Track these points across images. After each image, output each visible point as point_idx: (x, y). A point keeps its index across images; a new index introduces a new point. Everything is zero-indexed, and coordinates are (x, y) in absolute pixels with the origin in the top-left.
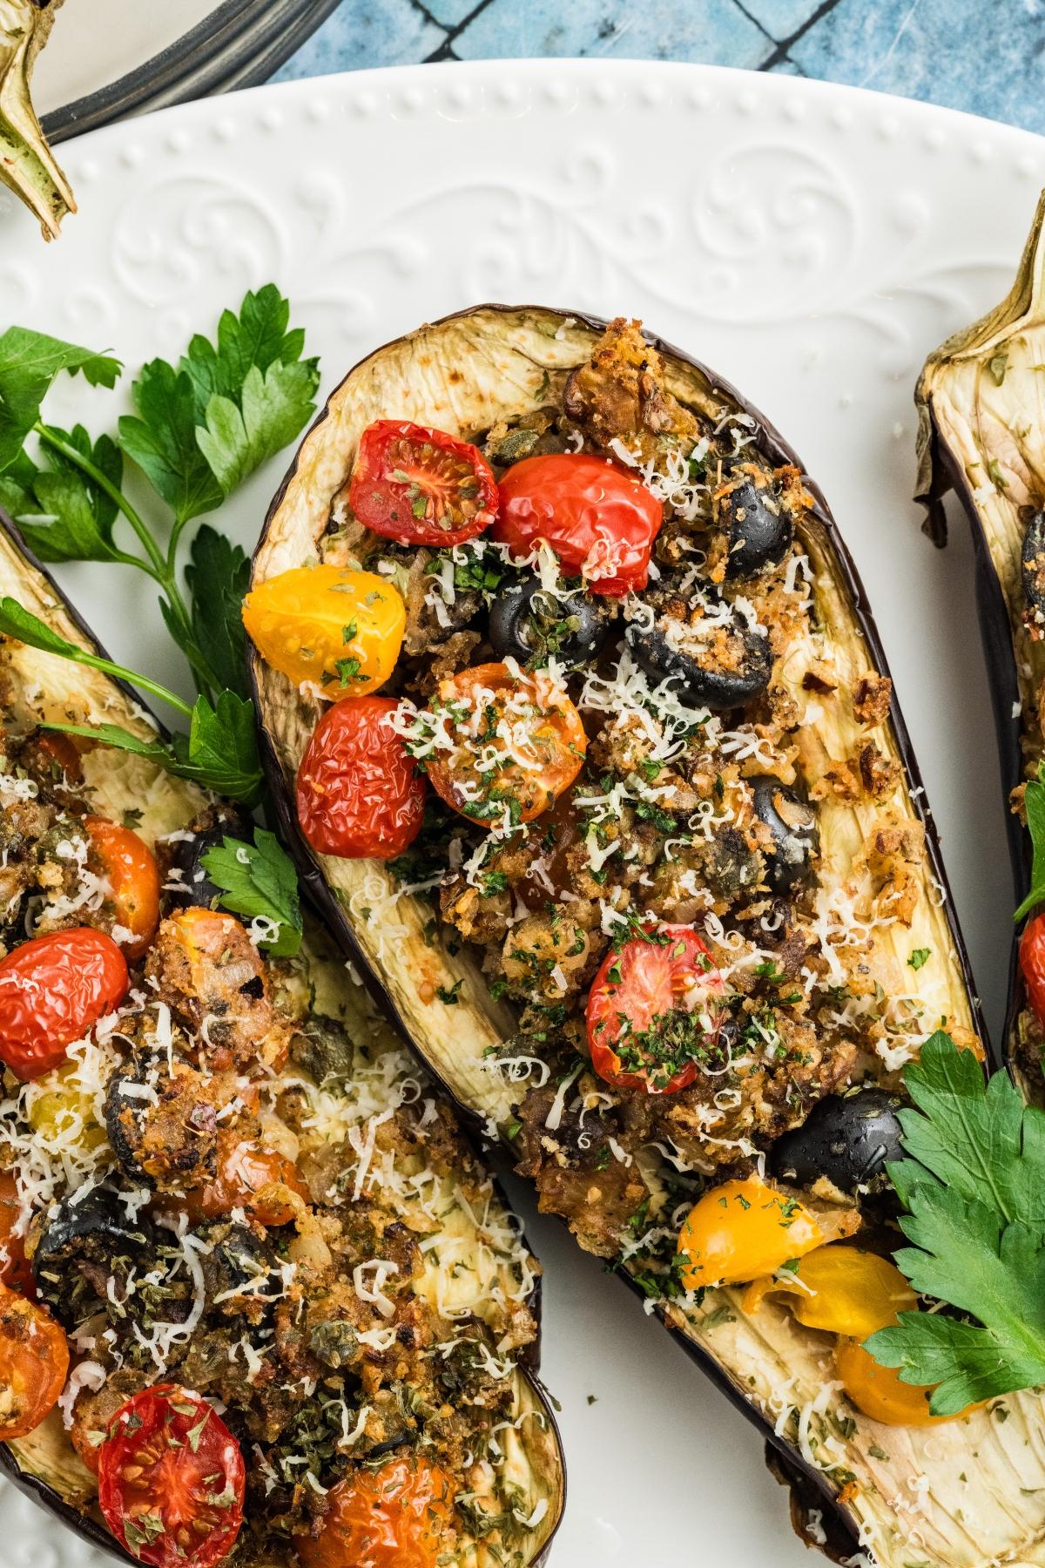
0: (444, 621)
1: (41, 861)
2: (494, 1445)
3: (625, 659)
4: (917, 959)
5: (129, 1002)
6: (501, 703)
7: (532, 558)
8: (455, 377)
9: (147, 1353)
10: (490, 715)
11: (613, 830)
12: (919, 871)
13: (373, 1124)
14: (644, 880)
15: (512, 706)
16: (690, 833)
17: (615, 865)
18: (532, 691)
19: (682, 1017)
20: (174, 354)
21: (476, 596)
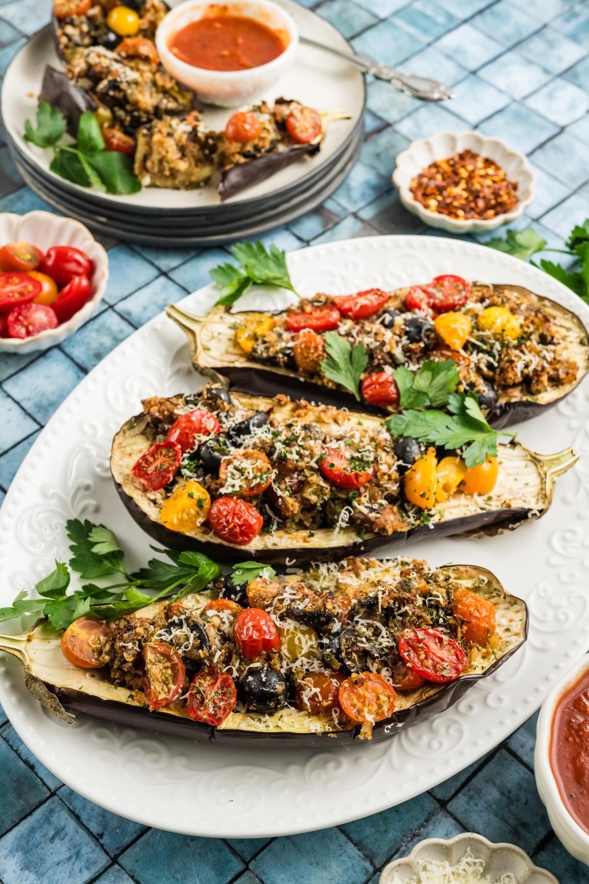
0: (201, 480)
1: (209, 622)
3: (238, 439)
4: (360, 422)
5: (269, 611)
6: (234, 466)
7: (197, 443)
8: (130, 455)
9: (387, 647)
10: (236, 468)
11: (288, 450)
13: (340, 577)
14: (307, 452)
15: (236, 463)
16: (299, 436)
17: (299, 455)
18: (236, 457)
19: (353, 459)
20: (71, 555)
21: (197, 467)
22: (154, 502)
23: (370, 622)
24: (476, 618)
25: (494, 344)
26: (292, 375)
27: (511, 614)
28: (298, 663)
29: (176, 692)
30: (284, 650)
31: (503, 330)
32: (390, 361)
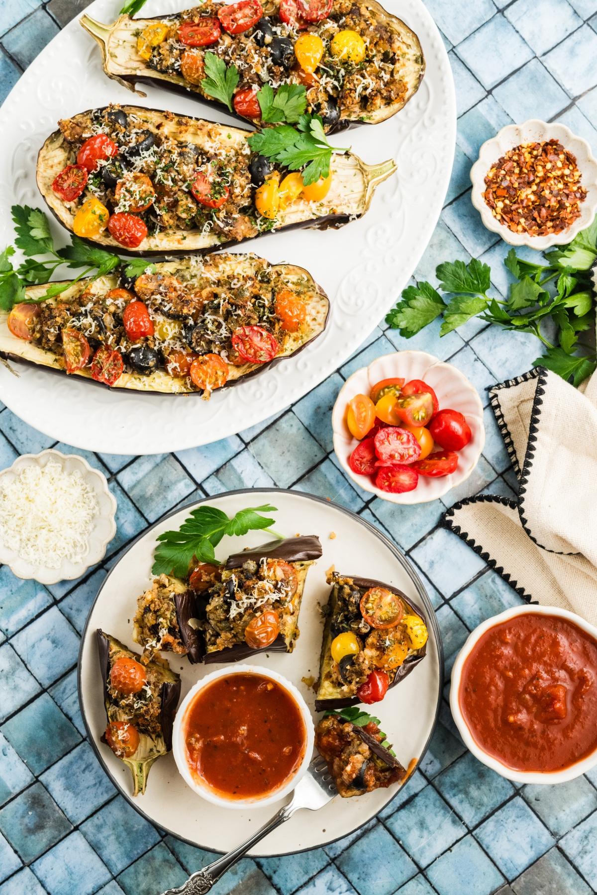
0: (103, 194)
1: (107, 309)
2: (285, 281)
3: (131, 159)
4: (229, 137)
5: (148, 305)
6: (126, 188)
7: (99, 165)
8: (52, 167)
9: (225, 337)
10: (128, 191)
11: (166, 177)
12: (210, 126)
13: (203, 271)
14: (181, 177)
15: (128, 185)
16: (175, 162)
17: (174, 180)
18: (128, 180)
19: (214, 184)
20: (16, 236)
21: (101, 183)
22: (70, 209)
23: (215, 317)
24: (290, 316)
25: (340, 70)
26: (181, 84)
27: (319, 308)
28: (166, 344)
29: (84, 362)
30: (157, 335)
31: (349, 57)
32: (256, 79)
